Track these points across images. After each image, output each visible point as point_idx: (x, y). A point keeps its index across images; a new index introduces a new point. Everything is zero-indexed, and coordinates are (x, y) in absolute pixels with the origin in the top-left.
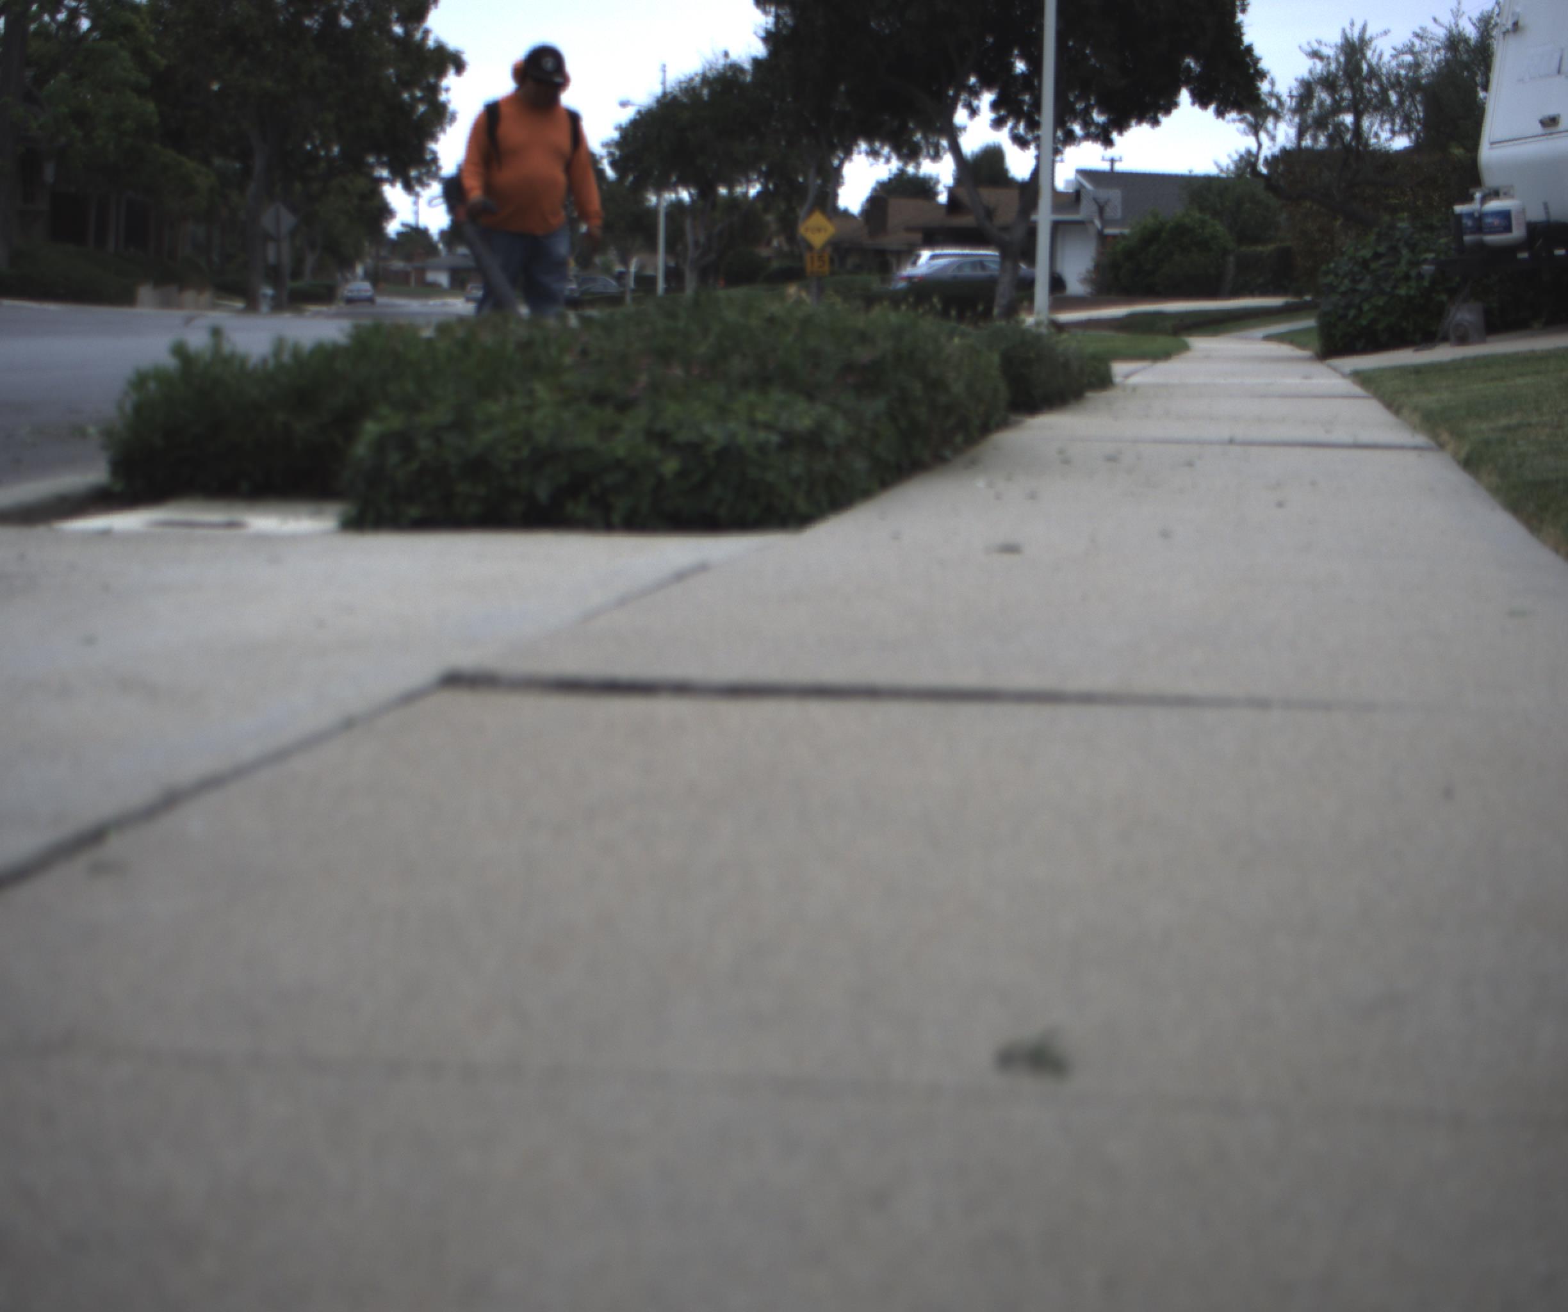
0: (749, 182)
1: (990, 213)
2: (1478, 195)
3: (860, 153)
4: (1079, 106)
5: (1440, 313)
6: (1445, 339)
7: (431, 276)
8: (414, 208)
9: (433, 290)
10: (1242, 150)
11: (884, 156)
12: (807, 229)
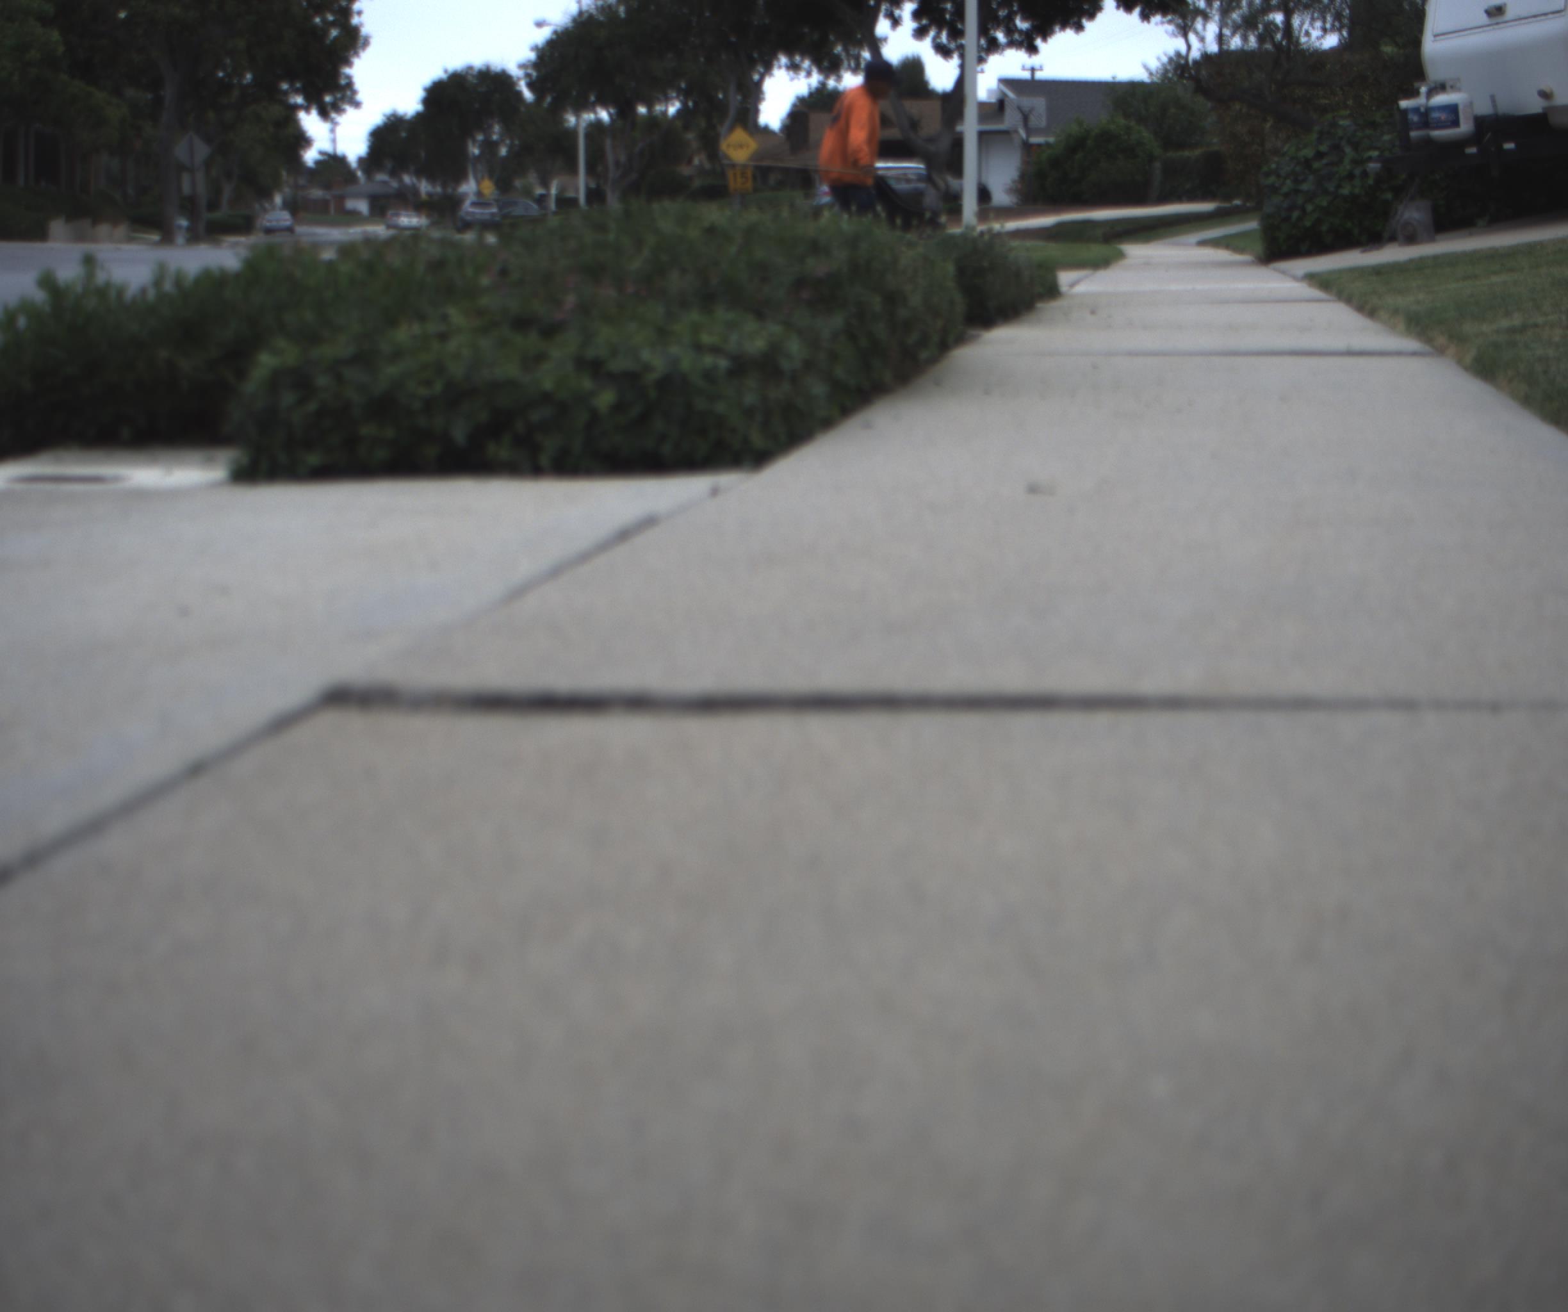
0: (667, 100)
1: (914, 125)
2: (1423, 89)
3: (780, 67)
4: (1002, 13)
5: (1386, 212)
6: (1393, 239)
7: (350, 204)
8: (332, 136)
9: (353, 217)
10: (1172, 53)
11: (805, 69)
12: (729, 146)
